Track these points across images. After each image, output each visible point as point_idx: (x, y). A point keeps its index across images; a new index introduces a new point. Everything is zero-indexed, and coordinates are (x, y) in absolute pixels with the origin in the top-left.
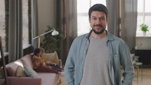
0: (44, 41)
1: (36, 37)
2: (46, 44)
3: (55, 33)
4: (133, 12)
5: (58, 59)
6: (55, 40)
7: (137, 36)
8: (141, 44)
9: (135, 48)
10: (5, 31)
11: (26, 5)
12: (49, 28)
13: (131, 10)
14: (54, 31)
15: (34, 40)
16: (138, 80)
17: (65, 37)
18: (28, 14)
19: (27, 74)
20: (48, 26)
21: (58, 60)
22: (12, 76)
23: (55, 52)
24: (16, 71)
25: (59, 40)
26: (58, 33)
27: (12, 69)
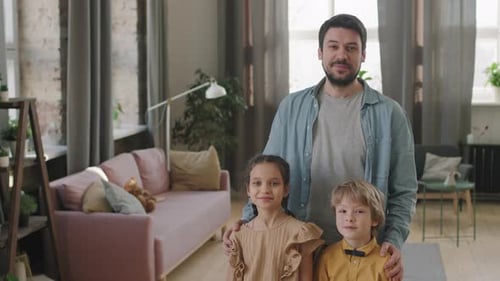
0: (186, 115)
1: (159, 102)
2: (193, 123)
3: (215, 91)
4: (461, 27)
5: (219, 168)
6: (218, 115)
7: (475, 101)
8: (487, 128)
9: (466, 140)
10: (58, 84)
11: (132, 9)
12: (202, 76)
13: (456, 22)
14: (212, 84)
15: (153, 111)
16: (458, 237)
17: (252, 103)
18: (136, 36)
19: (113, 204)
20: (198, 71)
21: (221, 171)
22: (69, 210)
23: (212, 148)
24: (83, 197)
25: (230, 113)
26: (223, 92)
27: (72, 189)
